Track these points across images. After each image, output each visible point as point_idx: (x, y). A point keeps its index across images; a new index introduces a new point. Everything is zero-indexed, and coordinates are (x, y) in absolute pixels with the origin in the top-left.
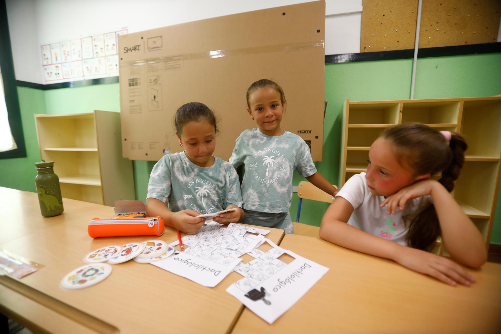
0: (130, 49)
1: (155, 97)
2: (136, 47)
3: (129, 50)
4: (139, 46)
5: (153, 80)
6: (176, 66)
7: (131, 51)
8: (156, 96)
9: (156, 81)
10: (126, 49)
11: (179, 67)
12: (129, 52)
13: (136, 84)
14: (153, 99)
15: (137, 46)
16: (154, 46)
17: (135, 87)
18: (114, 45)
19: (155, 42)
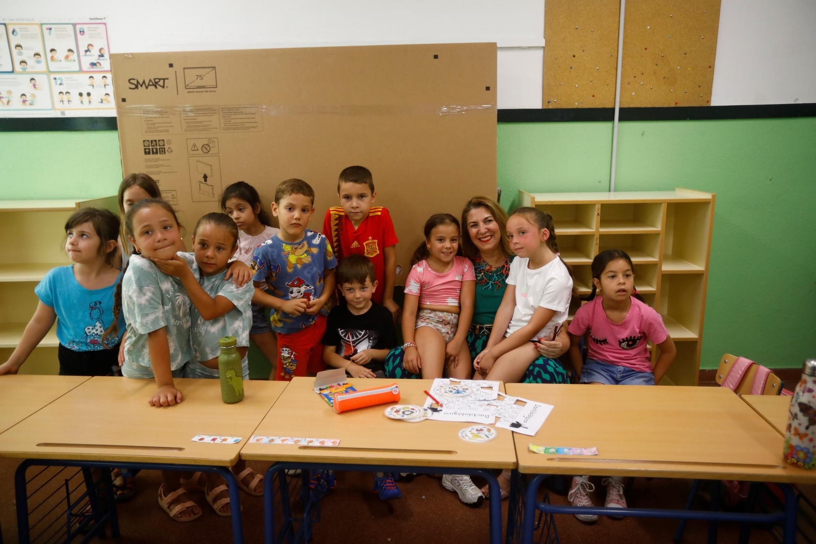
0: (144, 82)
1: (205, 177)
2: (157, 80)
3: (141, 86)
4: (164, 79)
5: (199, 146)
6: (247, 125)
7: (147, 88)
8: (208, 175)
9: (206, 148)
10: (135, 82)
11: (254, 127)
12: (142, 89)
13: (163, 151)
14: (203, 180)
15: (160, 79)
16: (199, 83)
17: (158, 156)
18: (70, 50)
19: (200, 77)
